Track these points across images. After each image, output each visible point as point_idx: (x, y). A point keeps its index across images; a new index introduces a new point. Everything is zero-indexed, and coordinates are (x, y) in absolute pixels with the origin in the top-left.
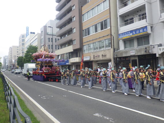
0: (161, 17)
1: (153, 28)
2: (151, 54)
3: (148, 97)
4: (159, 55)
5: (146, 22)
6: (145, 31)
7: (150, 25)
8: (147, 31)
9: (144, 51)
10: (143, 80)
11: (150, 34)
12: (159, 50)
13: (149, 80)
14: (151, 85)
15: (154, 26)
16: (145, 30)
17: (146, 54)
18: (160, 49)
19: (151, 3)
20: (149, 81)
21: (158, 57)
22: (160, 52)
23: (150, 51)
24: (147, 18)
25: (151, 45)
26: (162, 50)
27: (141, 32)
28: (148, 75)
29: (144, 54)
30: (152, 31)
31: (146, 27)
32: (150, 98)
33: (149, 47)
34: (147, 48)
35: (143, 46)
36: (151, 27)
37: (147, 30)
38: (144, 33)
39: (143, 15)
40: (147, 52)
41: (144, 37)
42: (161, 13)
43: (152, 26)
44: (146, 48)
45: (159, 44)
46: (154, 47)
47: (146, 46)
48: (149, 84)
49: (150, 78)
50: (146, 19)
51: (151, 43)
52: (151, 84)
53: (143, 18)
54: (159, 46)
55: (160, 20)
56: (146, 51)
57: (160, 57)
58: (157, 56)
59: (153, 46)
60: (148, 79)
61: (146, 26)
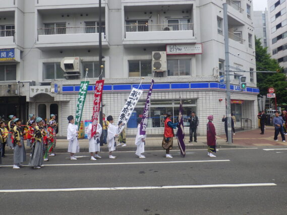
0: (38, 40)
1: (24, 54)
2: (18, 96)
3: (16, 167)
4: (31, 98)
5: (14, 42)
6: (10, 57)
7: (19, 48)
8: (14, 57)
9: (7, 91)
10: (5, 140)
11: (19, 63)
12: (31, 90)
13: (19, 138)
14: (20, 147)
15: (26, 51)
16: (10, 54)
17: (9, 95)
18: (33, 90)
19: (24, 13)
20: (17, 141)
21: (28, 102)
22: (33, 94)
23: (16, 91)
24: (16, 34)
25: (19, 82)
26: (35, 91)
27: (3, 57)
28: (18, 131)
29: (6, 96)
30: (21, 58)
31: (12, 50)
32: (18, 168)
33: (15, 85)
34: (12, 86)
35: (6, 81)
36: (22, 52)
37: (14, 54)
38: (9, 59)
39: (8, 27)
40: (12, 92)
41: (7, 66)
42: (39, 34)
43: (22, 50)
44: (10, 86)
45: (31, 81)
46: (23, 86)
47: (10, 82)
48: (17, 146)
49: (20, 136)
50: (14, 36)
51: (18, 79)
52: (20, 144)
53: (9, 34)
54: (31, 85)
55: (35, 43)
56: (9, 91)
57: (31, 102)
58: (28, 100)
59: (21, 85)
60: (16, 137)
61: (14, 49)
